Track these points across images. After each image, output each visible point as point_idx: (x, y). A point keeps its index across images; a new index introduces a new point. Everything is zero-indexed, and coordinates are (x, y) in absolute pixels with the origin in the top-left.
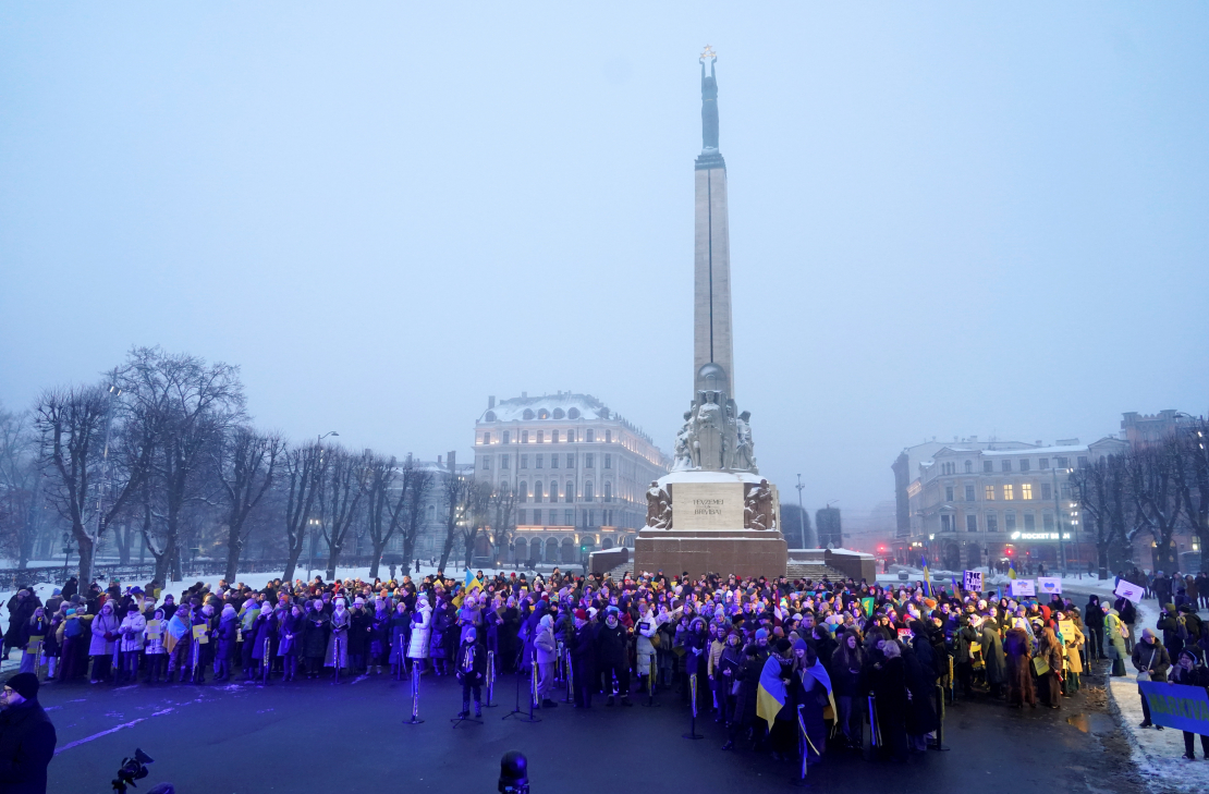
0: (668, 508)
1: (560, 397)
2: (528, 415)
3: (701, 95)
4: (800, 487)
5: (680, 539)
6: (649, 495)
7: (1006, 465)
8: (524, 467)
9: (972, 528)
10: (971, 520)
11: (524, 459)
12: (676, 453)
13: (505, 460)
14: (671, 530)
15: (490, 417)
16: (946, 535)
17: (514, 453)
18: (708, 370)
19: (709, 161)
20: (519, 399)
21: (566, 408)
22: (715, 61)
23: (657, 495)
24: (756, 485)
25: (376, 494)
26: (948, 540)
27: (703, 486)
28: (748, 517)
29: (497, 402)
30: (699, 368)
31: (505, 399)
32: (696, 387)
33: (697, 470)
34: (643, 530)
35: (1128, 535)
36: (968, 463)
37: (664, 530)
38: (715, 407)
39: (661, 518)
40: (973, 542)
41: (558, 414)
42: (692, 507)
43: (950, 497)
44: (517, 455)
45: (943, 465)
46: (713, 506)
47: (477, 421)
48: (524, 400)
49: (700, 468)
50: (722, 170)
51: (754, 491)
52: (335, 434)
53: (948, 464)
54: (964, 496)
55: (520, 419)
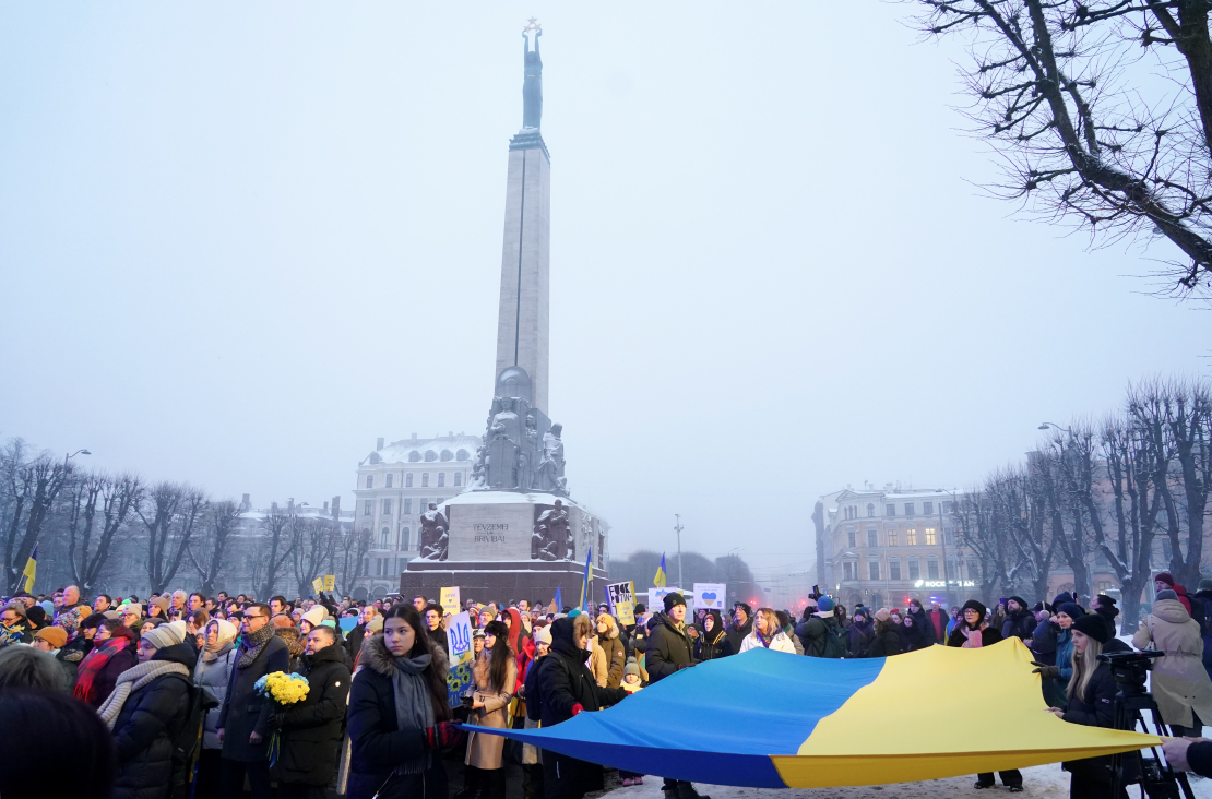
0: (445, 535)
1: (451, 439)
2: (414, 457)
3: (523, 69)
4: (678, 529)
5: (453, 572)
6: (423, 519)
7: (909, 509)
8: (407, 513)
9: (875, 576)
10: (874, 567)
11: (408, 503)
12: (472, 472)
13: (387, 504)
14: (447, 561)
15: (375, 458)
16: (848, 583)
17: (397, 498)
18: (509, 374)
19: (526, 140)
20: (407, 441)
21: (454, 450)
22: (539, 34)
23: (432, 519)
24: (548, 507)
25: (159, 530)
26: (850, 590)
27: (486, 508)
28: (536, 545)
29: (386, 444)
30: (500, 372)
31: (396, 441)
32: (497, 393)
33: (485, 490)
34: (413, 561)
35: (1009, 574)
36: (871, 507)
37: (437, 561)
38: (511, 416)
39: (436, 547)
40: (875, 591)
41: (446, 455)
42: (471, 533)
43: (853, 543)
44: (401, 500)
45: (846, 510)
46: (496, 532)
47: (361, 464)
48: (415, 442)
49: (488, 487)
50: (540, 150)
51: (546, 513)
52: (86, 452)
53: (851, 508)
54: (867, 542)
55: (406, 461)
